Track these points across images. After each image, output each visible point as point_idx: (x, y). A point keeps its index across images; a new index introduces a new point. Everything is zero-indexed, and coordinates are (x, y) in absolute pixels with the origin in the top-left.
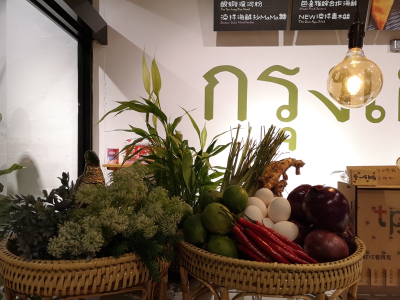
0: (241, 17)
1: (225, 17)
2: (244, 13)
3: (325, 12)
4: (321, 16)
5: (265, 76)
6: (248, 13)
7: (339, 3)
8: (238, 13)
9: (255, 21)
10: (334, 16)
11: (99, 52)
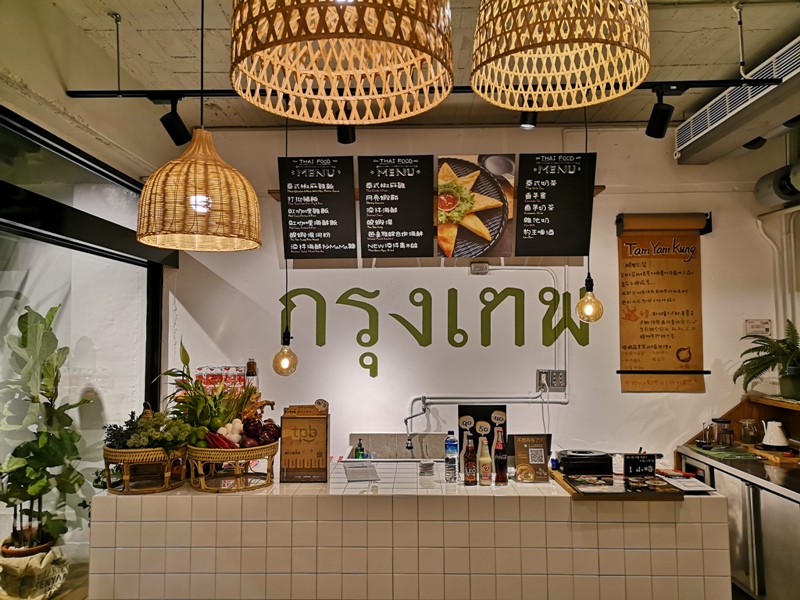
0: (311, 246)
1: (294, 247)
2: (313, 243)
3: (392, 242)
4: (389, 245)
5: (344, 300)
6: (318, 243)
7: (405, 234)
8: (307, 243)
9: (325, 250)
10: (402, 245)
11: (169, 277)
